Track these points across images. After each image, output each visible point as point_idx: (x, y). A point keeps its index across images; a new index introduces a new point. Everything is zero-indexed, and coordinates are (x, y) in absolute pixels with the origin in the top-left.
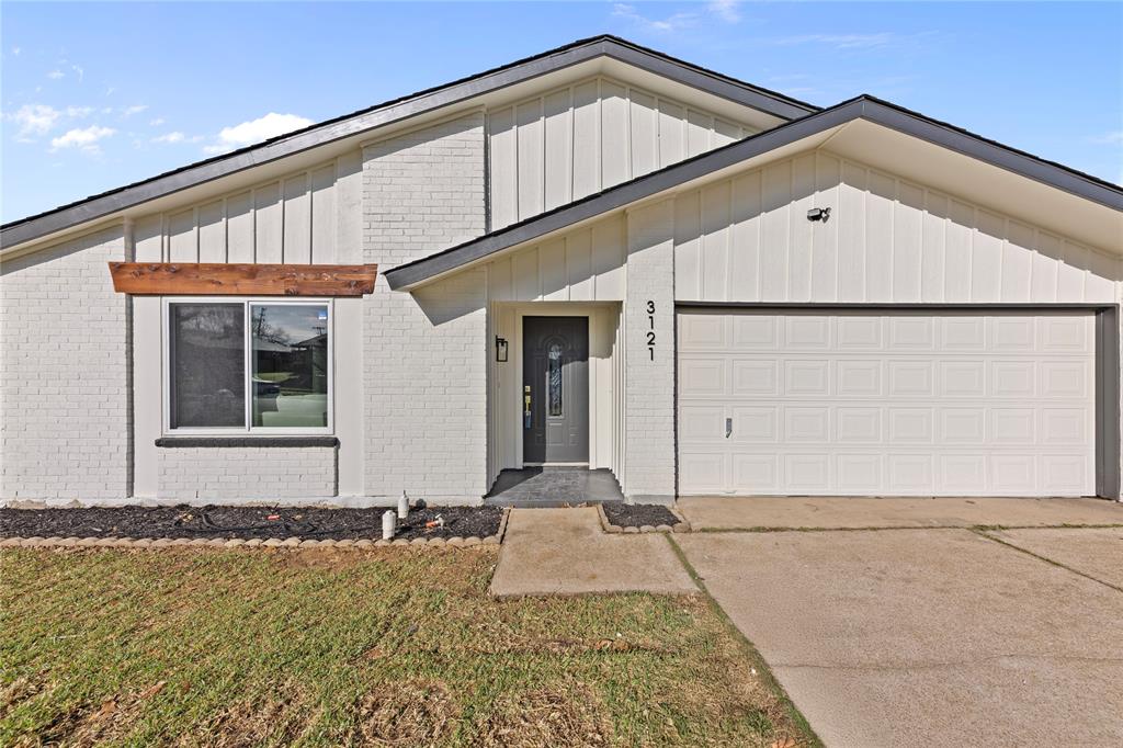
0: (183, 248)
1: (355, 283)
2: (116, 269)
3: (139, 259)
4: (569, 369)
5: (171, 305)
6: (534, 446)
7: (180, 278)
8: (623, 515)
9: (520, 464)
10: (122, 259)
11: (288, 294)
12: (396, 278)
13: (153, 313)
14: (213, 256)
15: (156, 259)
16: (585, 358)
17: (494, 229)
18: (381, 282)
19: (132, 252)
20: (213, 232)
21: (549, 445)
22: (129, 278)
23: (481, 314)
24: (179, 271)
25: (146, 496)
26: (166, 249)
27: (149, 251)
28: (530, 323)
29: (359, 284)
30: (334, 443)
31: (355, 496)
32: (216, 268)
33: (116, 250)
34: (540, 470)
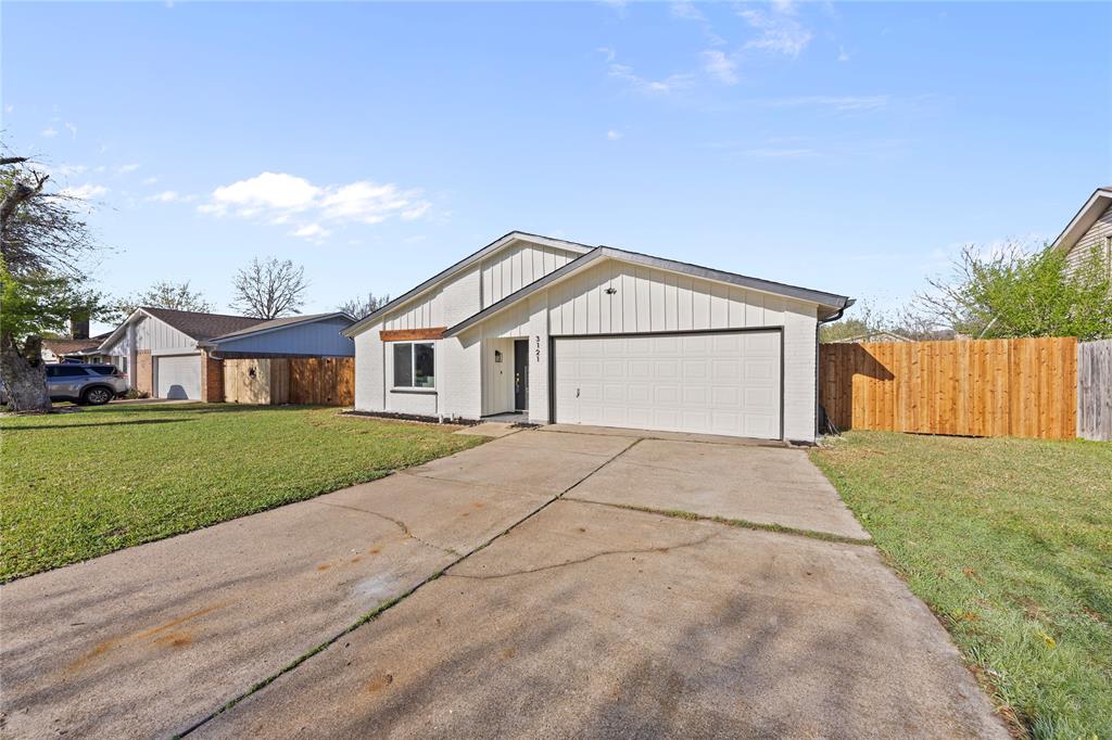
0: (397, 324)
2: (381, 333)
3: (386, 329)
5: (395, 345)
6: (520, 403)
7: (396, 335)
9: (514, 410)
10: (382, 330)
11: (424, 338)
13: (390, 346)
14: (397, 328)
15: (390, 329)
19: (385, 327)
20: (397, 321)
22: (385, 336)
23: (479, 343)
24: (396, 332)
25: (389, 409)
27: (389, 326)
28: (519, 345)
30: (436, 393)
32: (405, 331)
33: (380, 327)
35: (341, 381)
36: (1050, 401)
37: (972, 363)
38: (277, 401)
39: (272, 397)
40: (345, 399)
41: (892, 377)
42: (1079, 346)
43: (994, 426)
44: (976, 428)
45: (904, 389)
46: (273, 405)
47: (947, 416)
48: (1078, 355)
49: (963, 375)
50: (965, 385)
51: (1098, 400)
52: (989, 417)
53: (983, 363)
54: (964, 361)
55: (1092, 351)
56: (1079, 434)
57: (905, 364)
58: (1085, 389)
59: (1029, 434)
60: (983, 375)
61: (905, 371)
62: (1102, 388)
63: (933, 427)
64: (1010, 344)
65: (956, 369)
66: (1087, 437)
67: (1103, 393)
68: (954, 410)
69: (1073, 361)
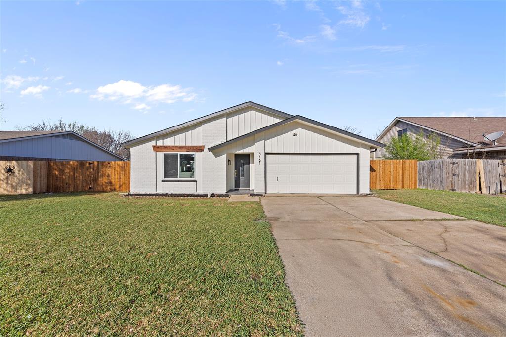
0: (166, 142)
1: (200, 149)
2: (154, 147)
3: (158, 145)
4: (245, 166)
5: (164, 154)
6: (237, 185)
7: (166, 149)
8: (253, 195)
9: (234, 189)
10: (155, 145)
11: (187, 151)
12: (210, 150)
13: (161, 156)
14: (172, 144)
15: (161, 145)
16: (249, 164)
17: (228, 140)
18: (206, 150)
19: (156, 143)
20: (172, 139)
21: (240, 184)
22: (156, 148)
23: (225, 156)
24: (165, 147)
25: (159, 191)
26: (163, 143)
27: (160, 143)
28: (237, 156)
29: (201, 149)
30: (196, 181)
31: (200, 192)
32: (173, 146)
33: (153, 143)
34: (238, 190)
35: (103, 176)
36: (412, 178)
37: (394, 167)
38: (38, 191)
39: (34, 188)
40: (107, 187)
41: (375, 171)
42: (418, 162)
43: (399, 186)
44: (395, 187)
45: (378, 175)
46: (35, 194)
47: (389, 183)
48: (417, 165)
49: (392, 170)
50: (392, 173)
51: (424, 177)
52: (398, 183)
53: (397, 167)
54: (392, 166)
55: (422, 163)
56: (418, 187)
57: (378, 167)
58: (419, 174)
59: (407, 188)
60: (396, 171)
61: (378, 169)
62: (425, 174)
63: (385, 187)
64: (403, 161)
65: (391, 169)
66: (421, 187)
67: (425, 175)
68: (390, 181)
69: (416, 166)
